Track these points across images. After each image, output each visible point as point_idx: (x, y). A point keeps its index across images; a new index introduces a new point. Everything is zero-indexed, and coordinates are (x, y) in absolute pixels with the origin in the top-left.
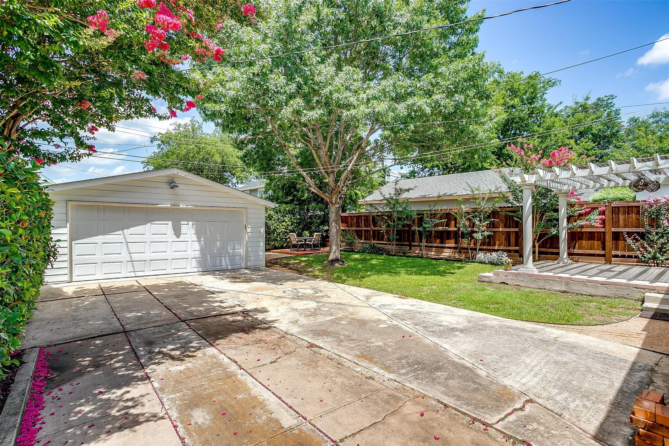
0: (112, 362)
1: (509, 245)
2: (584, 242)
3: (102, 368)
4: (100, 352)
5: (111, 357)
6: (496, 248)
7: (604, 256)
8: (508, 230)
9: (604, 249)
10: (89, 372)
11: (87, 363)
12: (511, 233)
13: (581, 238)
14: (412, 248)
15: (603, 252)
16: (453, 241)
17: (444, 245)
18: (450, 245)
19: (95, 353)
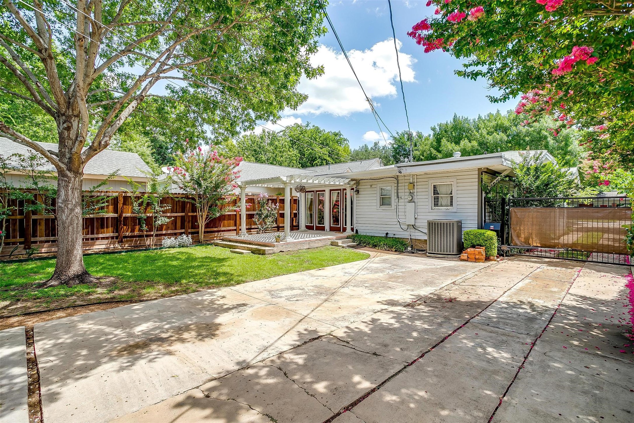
0: (575, 321)
1: (176, 229)
2: (226, 222)
3: (585, 321)
4: (580, 333)
5: (572, 325)
6: (164, 232)
7: (235, 230)
8: (176, 214)
9: (236, 225)
10: (596, 323)
11: (595, 330)
12: (178, 217)
13: (224, 220)
14: (33, 246)
15: (235, 228)
16: (110, 229)
17: (95, 236)
18: (108, 235)
19: (584, 335)
